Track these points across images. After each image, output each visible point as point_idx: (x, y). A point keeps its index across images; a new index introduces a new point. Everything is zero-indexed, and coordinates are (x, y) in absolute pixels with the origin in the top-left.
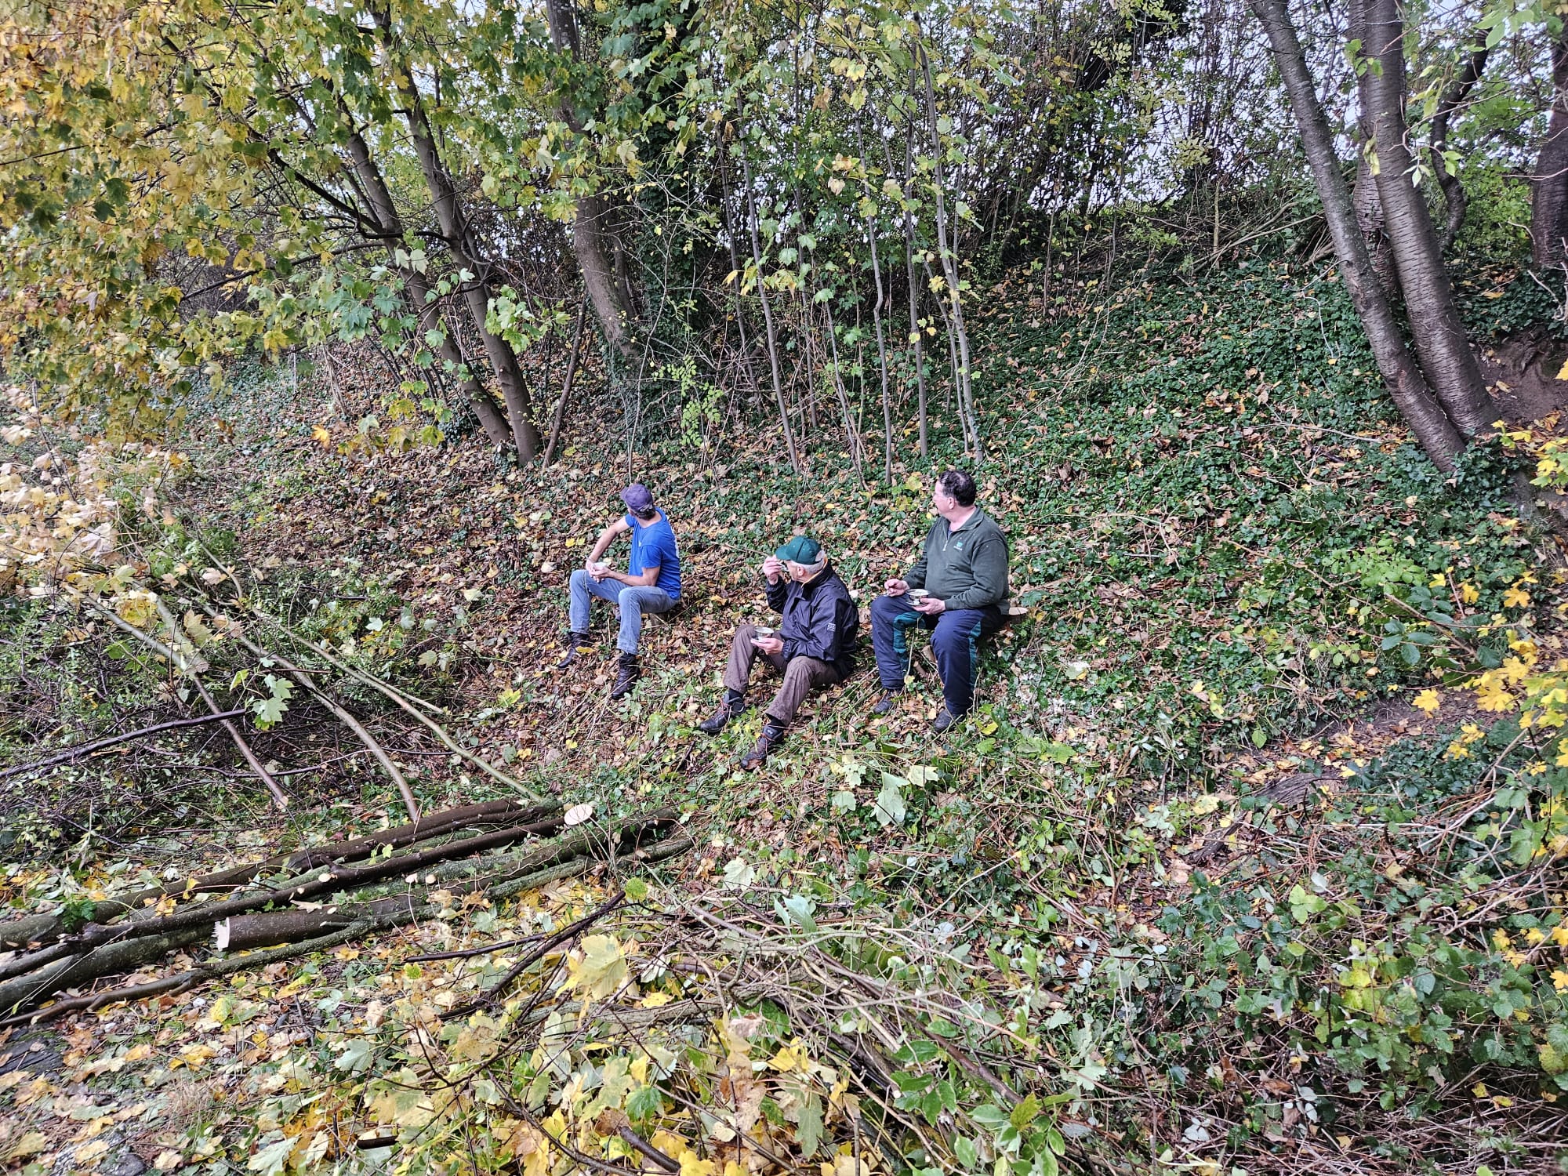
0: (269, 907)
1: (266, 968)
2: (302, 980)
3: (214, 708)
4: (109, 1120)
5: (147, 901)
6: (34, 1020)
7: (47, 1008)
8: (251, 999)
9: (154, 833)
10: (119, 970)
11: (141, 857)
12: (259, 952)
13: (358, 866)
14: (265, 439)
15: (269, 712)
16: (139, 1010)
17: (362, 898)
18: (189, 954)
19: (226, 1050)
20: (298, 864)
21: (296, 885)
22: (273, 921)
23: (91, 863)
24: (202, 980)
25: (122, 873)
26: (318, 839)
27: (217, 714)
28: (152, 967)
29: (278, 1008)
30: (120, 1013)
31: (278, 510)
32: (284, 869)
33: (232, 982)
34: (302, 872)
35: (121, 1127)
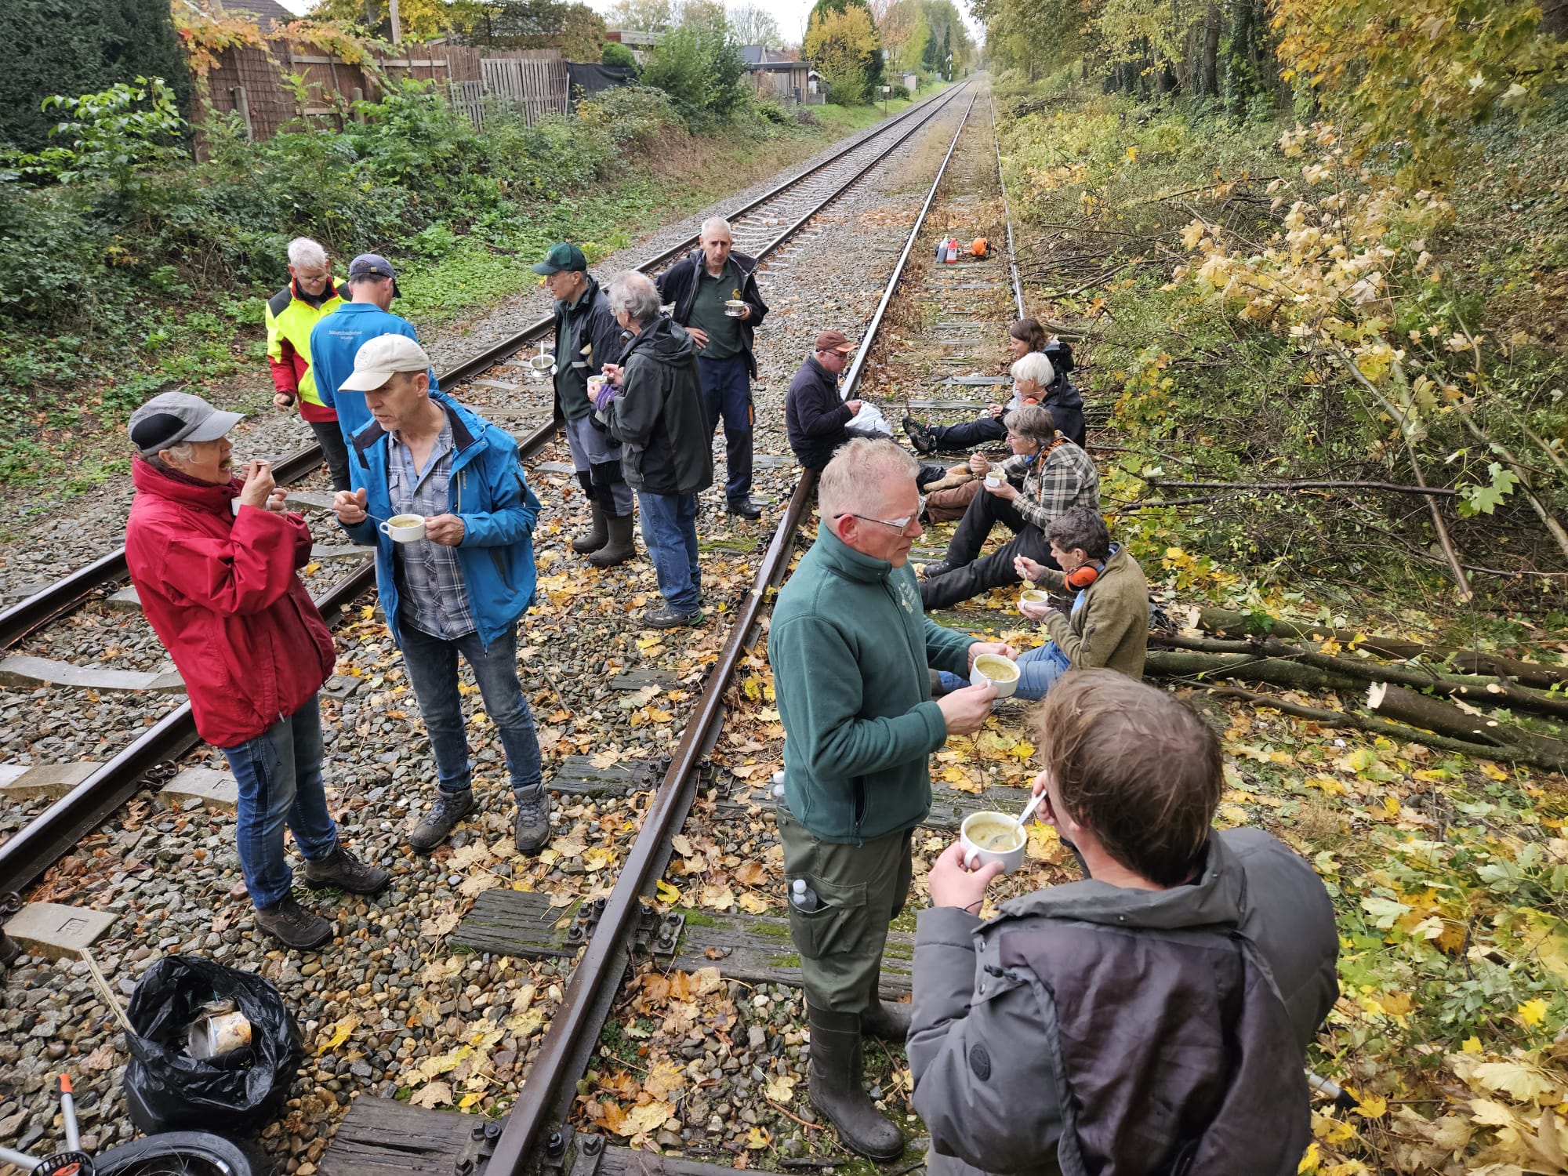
0: (1428, 691)
1: (1411, 745)
2: (1441, 773)
3: (1421, 481)
4: (1251, 797)
5: (1316, 637)
6: (1210, 691)
7: (1220, 686)
8: (1389, 764)
9: (1330, 579)
10: (1280, 683)
11: (1313, 595)
12: (1405, 727)
13: (1533, 693)
14: (1544, 192)
15: (1482, 500)
16: (1289, 723)
17: (1528, 726)
18: (1340, 698)
19: (1357, 796)
20: (1462, 663)
21: (1460, 683)
22: (1427, 705)
23: (1273, 584)
24: (1347, 726)
25: (1295, 603)
26: (1487, 646)
27: (1423, 487)
28: (1306, 694)
29: (1414, 786)
30: (1273, 718)
31: (1534, 280)
32: (1448, 659)
33: (1377, 741)
34: (1465, 672)
35: (1259, 807)
